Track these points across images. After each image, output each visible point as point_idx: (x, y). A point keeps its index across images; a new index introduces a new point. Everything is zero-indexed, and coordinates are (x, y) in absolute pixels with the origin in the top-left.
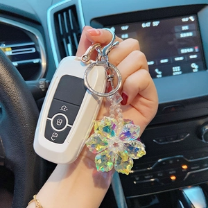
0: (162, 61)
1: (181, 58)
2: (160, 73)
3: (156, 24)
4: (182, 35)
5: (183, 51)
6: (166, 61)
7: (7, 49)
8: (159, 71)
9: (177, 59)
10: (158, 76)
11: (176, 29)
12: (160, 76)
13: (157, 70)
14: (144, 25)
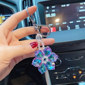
0: (70, 22)
1: (79, 21)
2: (69, 28)
3: (68, 5)
4: (80, 11)
5: (80, 18)
6: (72, 22)
7: (3, 17)
8: (69, 27)
9: (78, 21)
10: (68, 29)
11: (78, 8)
12: (69, 29)
13: (68, 26)
14: (62, 6)
